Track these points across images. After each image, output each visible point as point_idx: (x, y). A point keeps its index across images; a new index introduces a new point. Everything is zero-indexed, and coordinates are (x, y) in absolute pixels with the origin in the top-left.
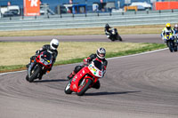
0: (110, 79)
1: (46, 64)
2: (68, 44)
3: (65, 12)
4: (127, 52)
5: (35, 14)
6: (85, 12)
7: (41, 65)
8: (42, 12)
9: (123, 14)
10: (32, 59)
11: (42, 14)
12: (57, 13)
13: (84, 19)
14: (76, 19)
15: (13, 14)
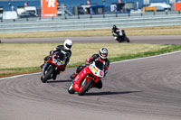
0: (128, 81)
1: (59, 64)
2: (85, 45)
3: (82, 13)
4: (146, 54)
5: (52, 15)
6: (103, 13)
7: (54, 65)
8: (59, 13)
9: (142, 15)
10: (46, 59)
11: (60, 15)
12: (74, 14)
13: (101, 20)
14: (94, 20)
15: (30, 15)
